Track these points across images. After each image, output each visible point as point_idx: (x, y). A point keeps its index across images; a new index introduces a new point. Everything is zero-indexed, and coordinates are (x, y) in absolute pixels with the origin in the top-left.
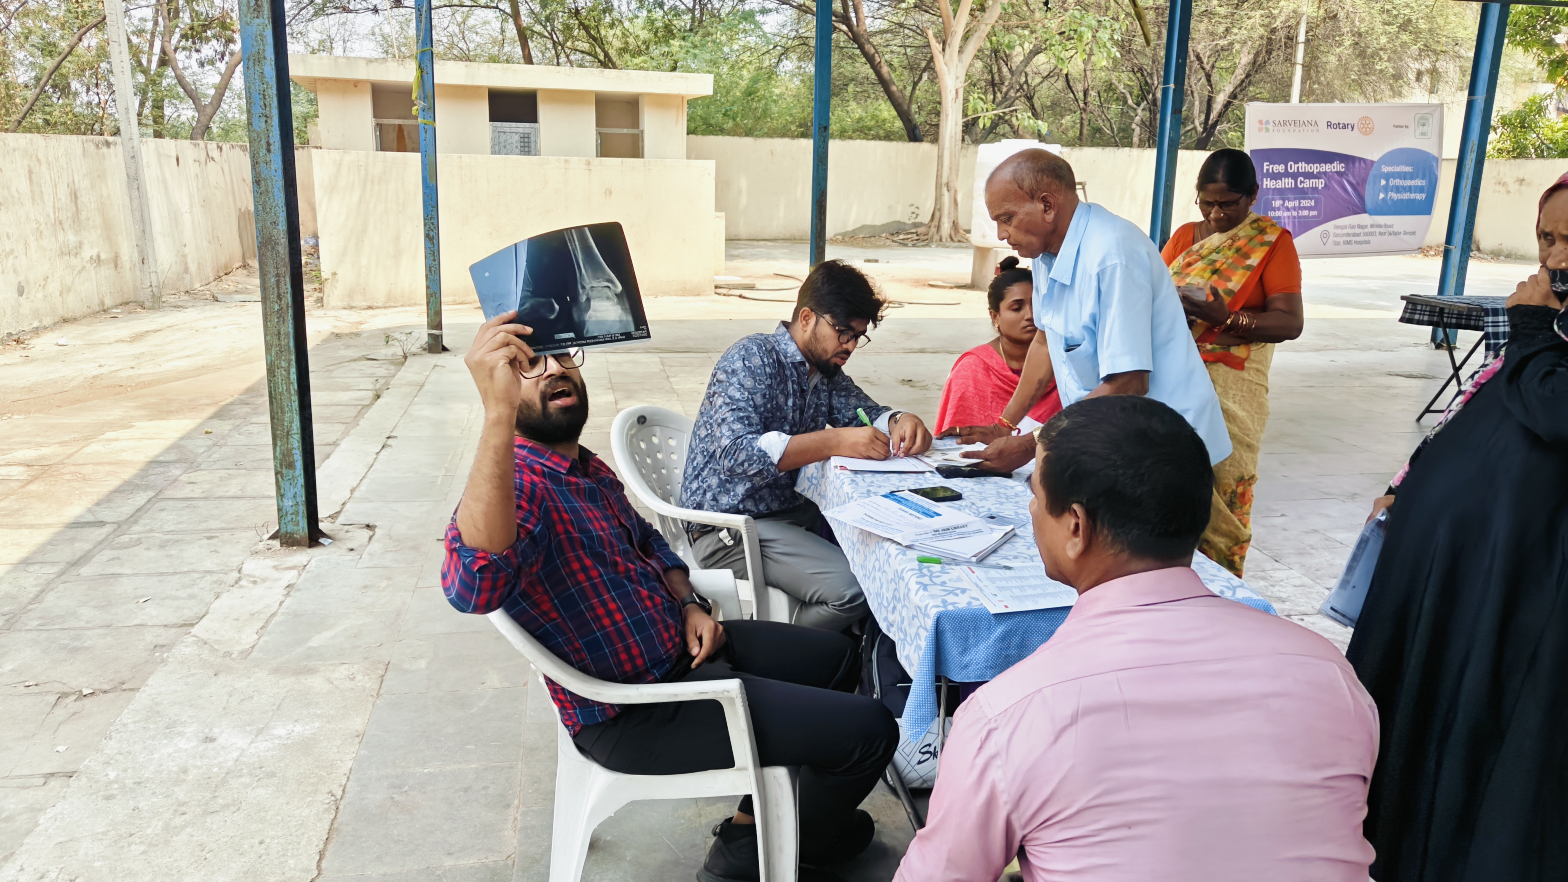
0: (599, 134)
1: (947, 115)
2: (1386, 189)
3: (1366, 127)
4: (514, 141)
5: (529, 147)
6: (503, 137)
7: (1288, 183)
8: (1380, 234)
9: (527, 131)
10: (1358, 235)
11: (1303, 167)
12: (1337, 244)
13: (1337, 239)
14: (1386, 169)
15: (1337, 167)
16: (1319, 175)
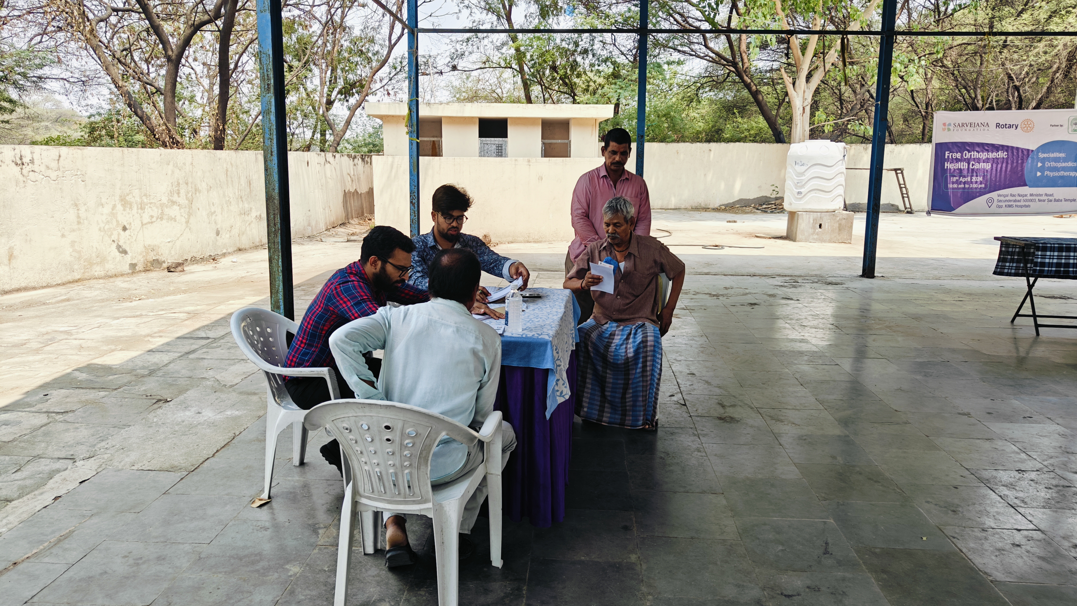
0: (544, 143)
1: (796, 125)
2: (1042, 169)
3: (1028, 126)
4: (493, 149)
5: (501, 152)
6: (486, 147)
7: (963, 165)
8: (1040, 201)
9: (500, 143)
10: (1019, 201)
11: (975, 154)
12: (1000, 207)
13: (1000, 204)
14: (1041, 155)
15: (1001, 154)
16: (987, 161)
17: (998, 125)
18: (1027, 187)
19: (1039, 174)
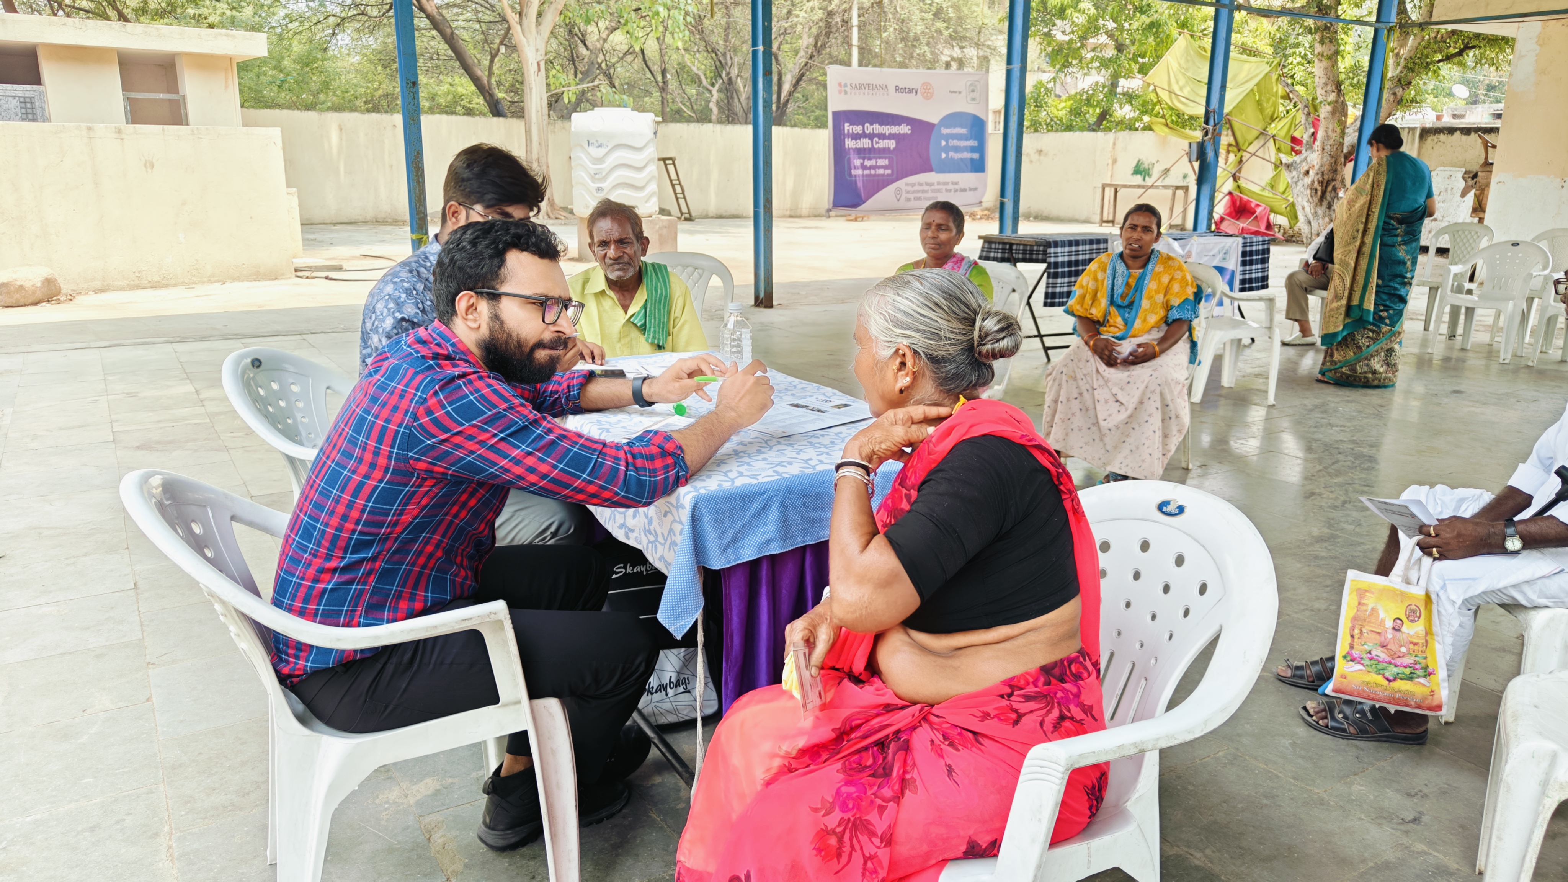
0: (128, 99)
1: (531, 89)
2: (947, 149)
3: (927, 92)
4: (12, 106)
5: (34, 113)
7: (865, 143)
8: (947, 190)
9: (28, 94)
10: (926, 192)
11: (877, 128)
12: (909, 200)
13: (909, 196)
14: (945, 131)
15: (904, 129)
16: (891, 137)
17: (897, 89)
18: (933, 173)
19: (944, 155)
